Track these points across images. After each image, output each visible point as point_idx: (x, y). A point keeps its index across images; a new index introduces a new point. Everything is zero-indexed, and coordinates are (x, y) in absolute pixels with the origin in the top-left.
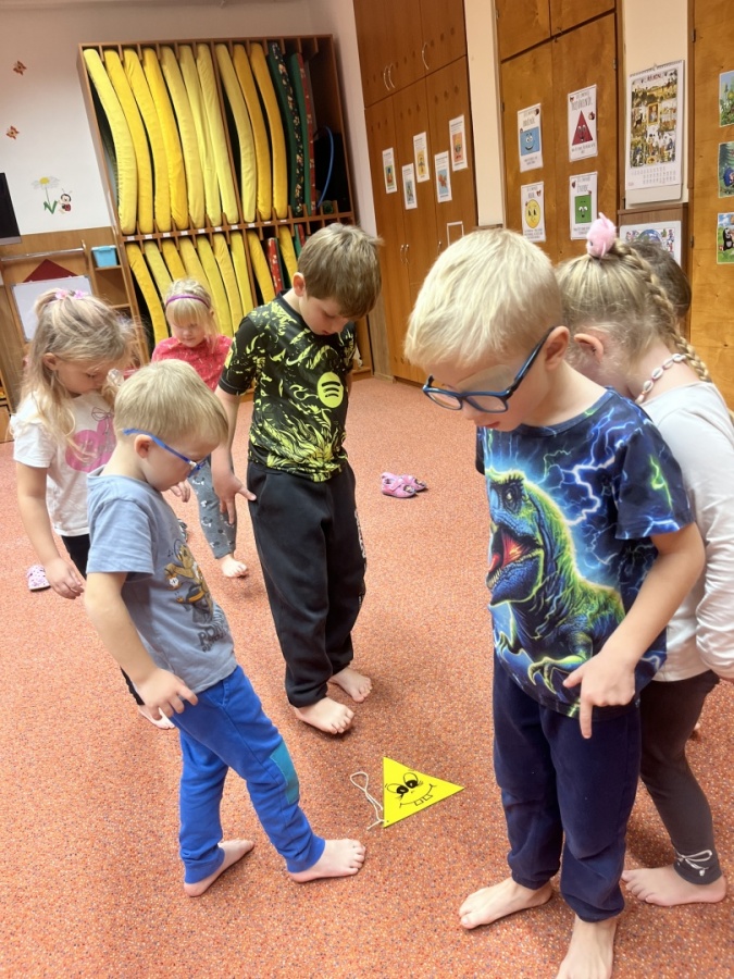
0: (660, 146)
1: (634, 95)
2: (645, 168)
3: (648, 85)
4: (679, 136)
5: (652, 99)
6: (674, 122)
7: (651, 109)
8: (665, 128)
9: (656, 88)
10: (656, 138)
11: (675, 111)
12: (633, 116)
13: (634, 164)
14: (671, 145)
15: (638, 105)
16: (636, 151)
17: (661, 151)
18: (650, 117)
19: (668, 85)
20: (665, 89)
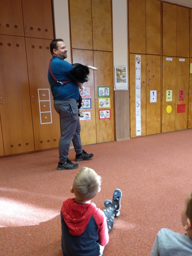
0: (123, 80)
1: (117, 69)
2: (120, 83)
3: (120, 68)
4: (127, 78)
5: (121, 71)
6: (126, 76)
7: (121, 73)
8: (124, 77)
9: (122, 69)
10: (122, 78)
11: (126, 74)
12: (117, 73)
13: (117, 82)
14: (125, 80)
15: (118, 71)
16: (118, 80)
17: (123, 81)
18: (120, 74)
19: (124, 69)
20: (123, 70)
